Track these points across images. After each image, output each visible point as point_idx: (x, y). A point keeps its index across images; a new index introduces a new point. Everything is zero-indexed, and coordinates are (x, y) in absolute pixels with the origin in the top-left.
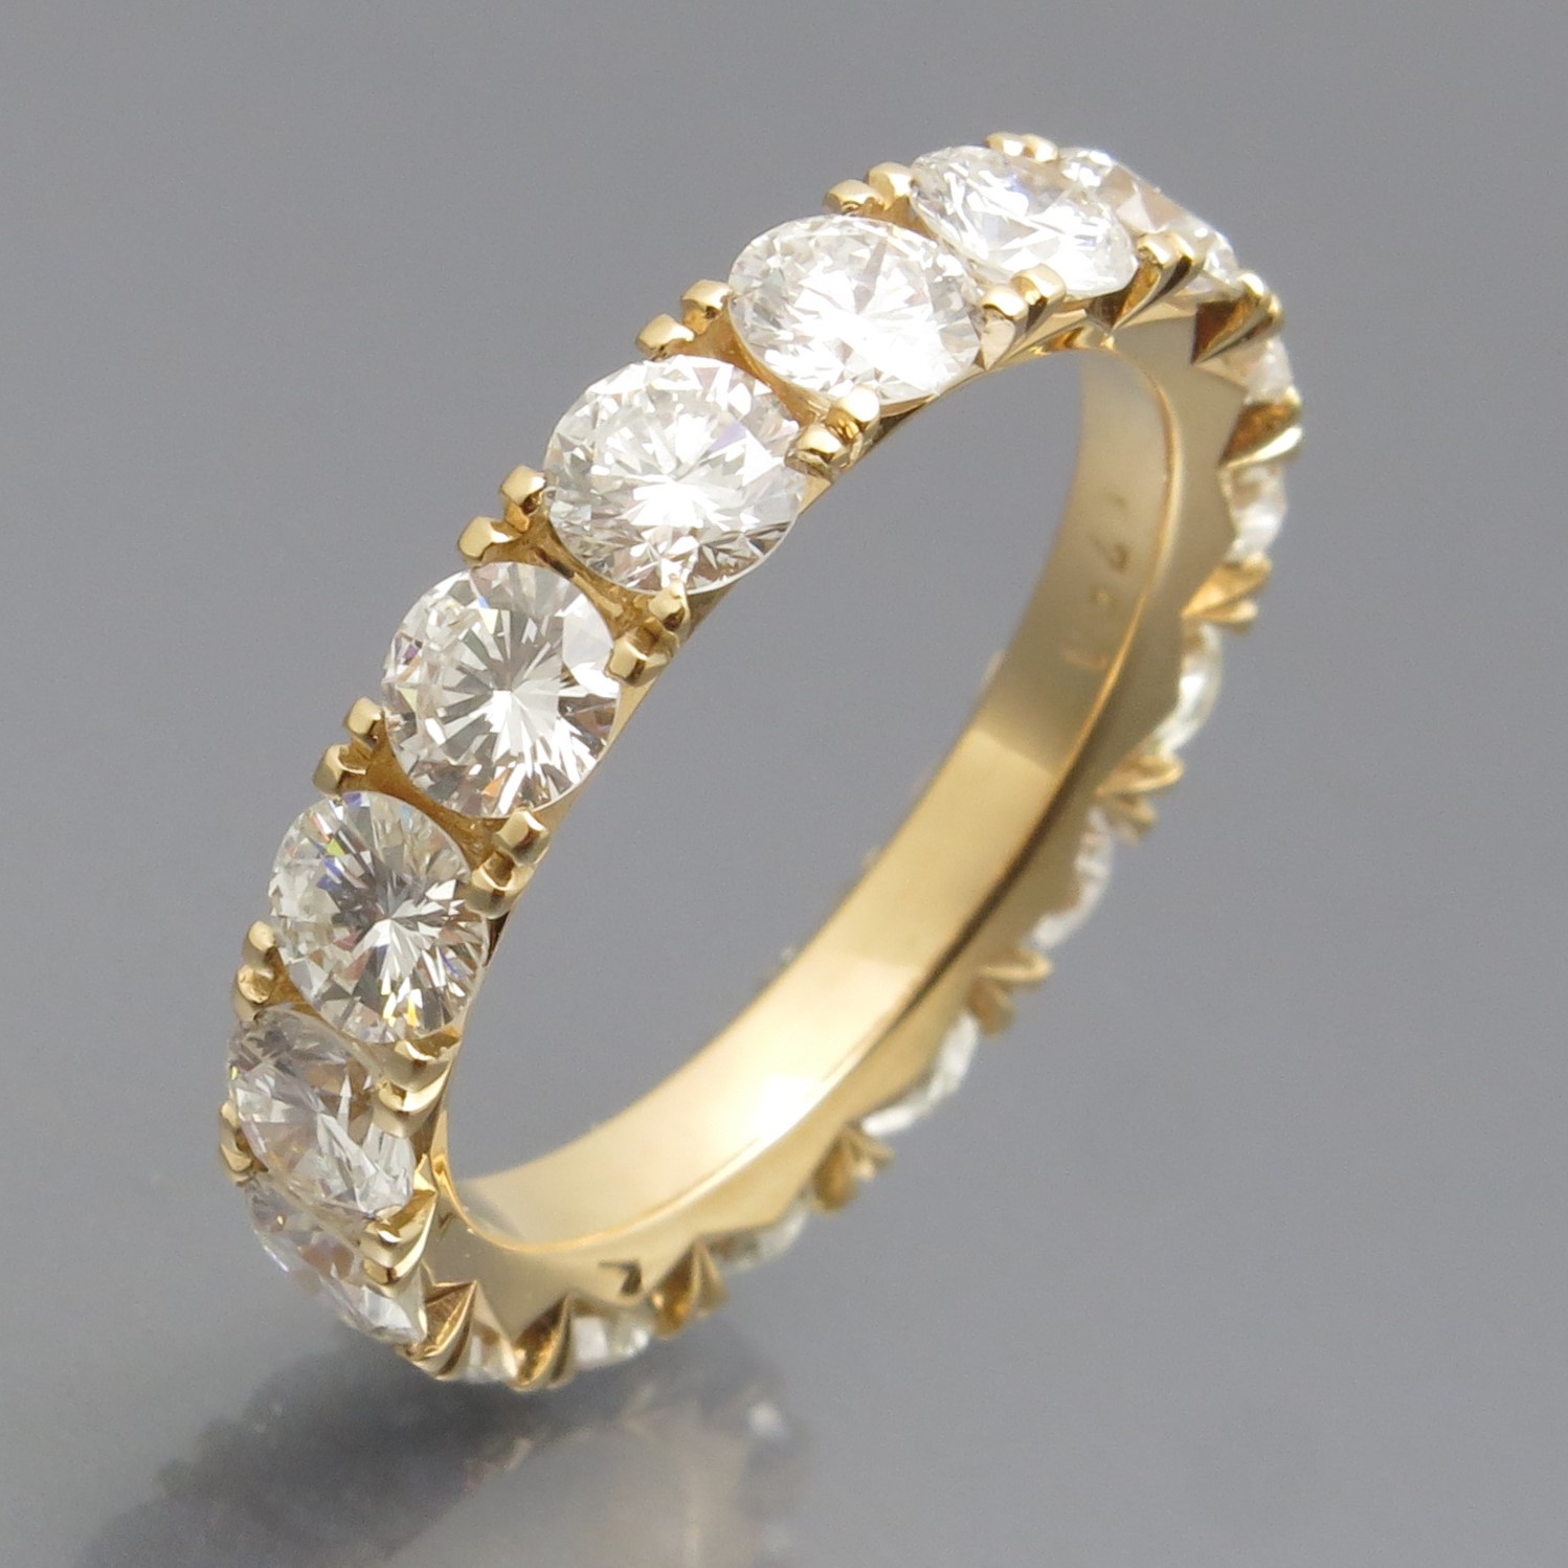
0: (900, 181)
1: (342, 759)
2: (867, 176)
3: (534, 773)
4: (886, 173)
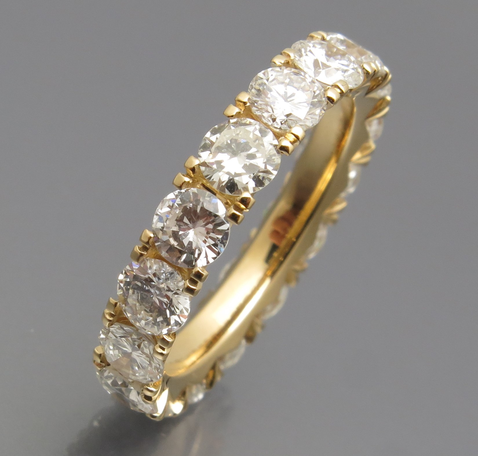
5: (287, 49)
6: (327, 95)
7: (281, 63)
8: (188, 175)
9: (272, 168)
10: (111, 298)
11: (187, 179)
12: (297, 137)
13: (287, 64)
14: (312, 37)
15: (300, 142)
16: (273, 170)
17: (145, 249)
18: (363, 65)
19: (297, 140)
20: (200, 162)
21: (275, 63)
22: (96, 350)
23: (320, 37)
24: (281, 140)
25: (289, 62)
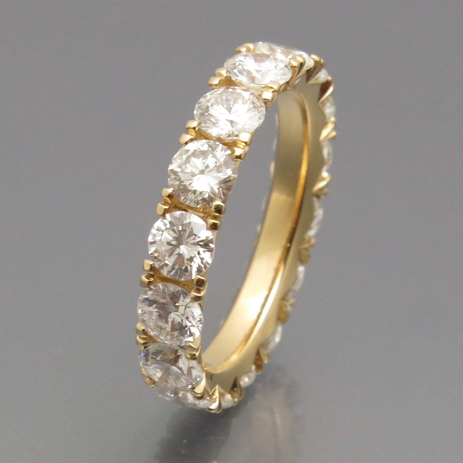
0: (223, 72)
1: (146, 278)
2: (215, 74)
3: (199, 265)
4: (219, 72)
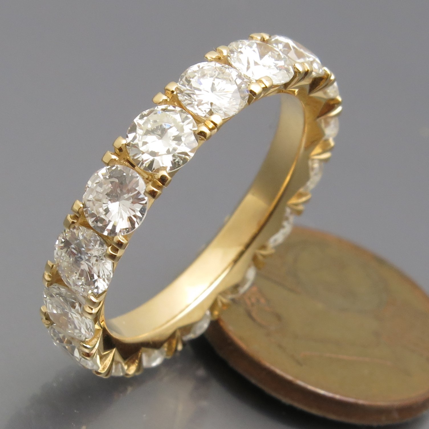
5: (222, 46)
6: (249, 88)
7: (212, 58)
8: (115, 154)
9: (190, 150)
10: (49, 261)
11: (114, 157)
12: (215, 124)
13: (219, 59)
14: (252, 38)
15: (218, 129)
16: (191, 152)
17: (76, 217)
18: (294, 65)
19: (215, 127)
20: (127, 142)
21: (207, 58)
22: (42, 308)
23: (259, 38)
24: (199, 126)
25: (220, 58)
